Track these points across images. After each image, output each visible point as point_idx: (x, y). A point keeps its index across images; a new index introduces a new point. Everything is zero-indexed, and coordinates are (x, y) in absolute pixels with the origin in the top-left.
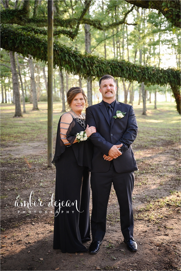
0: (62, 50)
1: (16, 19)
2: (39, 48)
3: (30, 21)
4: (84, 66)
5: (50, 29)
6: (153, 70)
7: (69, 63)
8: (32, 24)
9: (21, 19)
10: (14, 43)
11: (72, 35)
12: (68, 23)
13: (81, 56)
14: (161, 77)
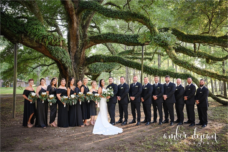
0: (146, 67)
1: (130, 53)
2: (139, 66)
3: (135, 54)
4: (154, 72)
5: (142, 57)
6: (179, 74)
7: (148, 71)
8: (136, 55)
9: (132, 53)
10: (131, 65)
11: (151, 60)
12: (150, 54)
13: (152, 69)
14: (182, 76)
